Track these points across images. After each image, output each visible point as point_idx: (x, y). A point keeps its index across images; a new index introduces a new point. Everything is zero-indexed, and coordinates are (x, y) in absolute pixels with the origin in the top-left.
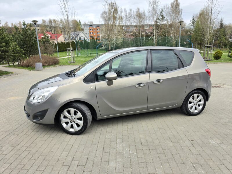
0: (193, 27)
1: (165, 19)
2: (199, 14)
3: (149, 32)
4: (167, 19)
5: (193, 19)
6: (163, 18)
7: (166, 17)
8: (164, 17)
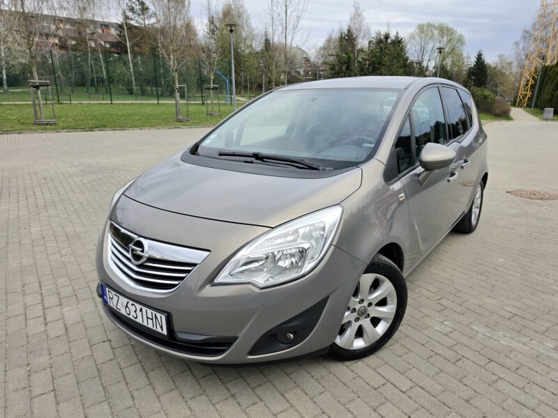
0: (213, 41)
1: (150, 12)
2: (221, 11)
3: (105, 42)
4: (155, 14)
5: (212, 23)
6: (144, 9)
7: (152, 8)
8: (147, 8)
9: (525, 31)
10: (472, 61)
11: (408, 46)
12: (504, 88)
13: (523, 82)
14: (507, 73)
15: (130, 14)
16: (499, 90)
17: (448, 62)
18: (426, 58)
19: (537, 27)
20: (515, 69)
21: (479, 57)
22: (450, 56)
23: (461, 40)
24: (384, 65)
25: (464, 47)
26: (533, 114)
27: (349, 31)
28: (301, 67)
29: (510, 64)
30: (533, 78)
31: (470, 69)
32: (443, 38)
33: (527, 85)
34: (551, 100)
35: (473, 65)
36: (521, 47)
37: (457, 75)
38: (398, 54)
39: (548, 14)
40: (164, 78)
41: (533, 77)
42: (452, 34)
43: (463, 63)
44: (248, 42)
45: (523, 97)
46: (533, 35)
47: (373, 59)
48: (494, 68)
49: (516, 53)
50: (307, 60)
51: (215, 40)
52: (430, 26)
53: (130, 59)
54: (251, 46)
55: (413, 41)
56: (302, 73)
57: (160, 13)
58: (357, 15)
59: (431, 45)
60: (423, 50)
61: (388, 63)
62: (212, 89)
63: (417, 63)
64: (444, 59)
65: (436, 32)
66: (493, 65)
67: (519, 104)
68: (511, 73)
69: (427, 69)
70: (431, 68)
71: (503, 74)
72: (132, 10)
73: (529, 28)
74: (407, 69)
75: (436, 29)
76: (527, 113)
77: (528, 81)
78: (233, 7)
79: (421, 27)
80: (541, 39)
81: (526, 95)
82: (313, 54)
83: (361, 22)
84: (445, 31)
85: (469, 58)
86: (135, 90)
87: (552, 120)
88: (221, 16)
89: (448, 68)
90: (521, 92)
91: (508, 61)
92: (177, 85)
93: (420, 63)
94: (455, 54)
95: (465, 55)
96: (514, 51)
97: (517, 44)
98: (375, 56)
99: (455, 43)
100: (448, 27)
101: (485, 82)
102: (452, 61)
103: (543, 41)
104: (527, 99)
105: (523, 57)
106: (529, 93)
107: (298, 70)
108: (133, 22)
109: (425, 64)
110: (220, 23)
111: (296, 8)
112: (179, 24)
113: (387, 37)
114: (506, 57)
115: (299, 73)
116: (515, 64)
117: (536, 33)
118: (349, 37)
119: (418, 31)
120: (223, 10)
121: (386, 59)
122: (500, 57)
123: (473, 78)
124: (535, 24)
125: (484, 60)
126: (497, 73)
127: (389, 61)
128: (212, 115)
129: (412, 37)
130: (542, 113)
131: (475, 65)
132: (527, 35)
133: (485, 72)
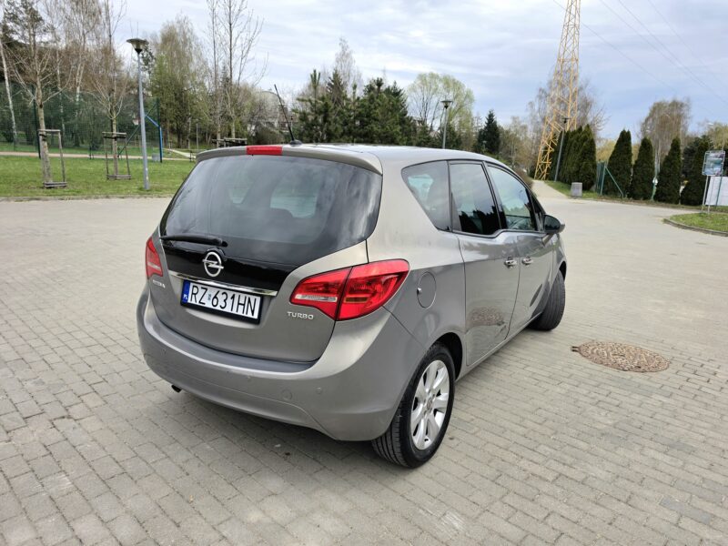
0: (146, 74)
1: (45, 25)
2: (159, 34)
4: (53, 29)
5: (145, 50)
6: (35, 20)
7: (47, 19)
8: (41, 19)
9: (540, 90)
10: (483, 123)
11: (409, 100)
12: (518, 156)
13: (541, 150)
14: (521, 139)
15: (10, 24)
16: (513, 158)
17: (456, 122)
18: (430, 116)
19: (553, 86)
20: (530, 134)
21: (491, 117)
22: (457, 115)
23: (469, 96)
24: (376, 120)
25: (473, 105)
26: (558, 189)
27: (336, 75)
28: (273, 117)
29: (525, 127)
30: (552, 145)
31: (480, 132)
32: (448, 92)
33: (545, 153)
34: (578, 172)
35: (483, 128)
36: (536, 108)
37: (466, 138)
38: (393, 105)
39: (566, 72)
40: (66, 120)
41: (552, 143)
42: (459, 88)
43: (472, 124)
44: (198, 79)
45: (542, 167)
46: (549, 95)
47: (360, 110)
48: (507, 132)
49: (531, 115)
50: (283, 109)
51: (150, 73)
52: (433, 76)
53: (8, 90)
54: (202, 84)
55: (413, 94)
56: (276, 124)
57: (59, 28)
58: (344, 56)
59: (435, 100)
60: (425, 106)
61: (380, 117)
62: (116, 138)
63: (419, 122)
64: (450, 119)
65: (440, 85)
66: (505, 128)
67: (538, 176)
68: (526, 138)
69: (431, 130)
70: (435, 129)
71: (517, 140)
72: (14, 18)
73: (544, 86)
74: (406, 126)
75: (440, 80)
76: (551, 188)
77: (546, 148)
78: (178, 30)
79: (422, 77)
80: (559, 99)
81: (545, 164)
82: (290, 102)
83: (349, 65)
84: (451, 84)
85: (479, 118)
86: (15, 137)
87: (582, 197)
88: (159, 41)
89: (456, 130)
90: (540, 161)
91: (522, 124)
92: (43, 129)
93: (422, 122)
94: (463, 113)
95: (474, 115)
96: (528, 113)
97: (531, 104)
98: (363, 106)
99: (462, 99)
100: (454, 80)
101: (498, 147)
102: (460, 122)
103: (561, 102)
104: (546, 170)
105: (539, 120)
106: (548, 163)
107: (270, 120)
108: (15, 37)
109: (428, 123)
110: (158, 50)
111: (245, 28)
112: (90, 44)
113: (379, 83)
114: (520, 119)
115: (271, 125)
116: (530, 128)
117: (553, 93)
118: (336, 84)
119: (419, 82)
120: (163, 34)
121: (377, 111)
122: (514, 119)
123: (485, 142)
124: (550, 83)
125: (495, 122)
126: (511, 138)
127: (382, 113)
128: (115, 178)
129: (413, 89)
130: (569, 188)
131: (486, 128)
132: (543, 94)
133: (498, 136)
